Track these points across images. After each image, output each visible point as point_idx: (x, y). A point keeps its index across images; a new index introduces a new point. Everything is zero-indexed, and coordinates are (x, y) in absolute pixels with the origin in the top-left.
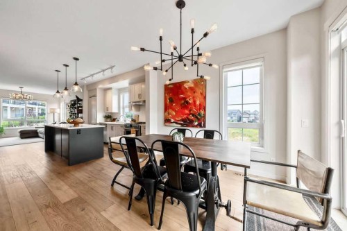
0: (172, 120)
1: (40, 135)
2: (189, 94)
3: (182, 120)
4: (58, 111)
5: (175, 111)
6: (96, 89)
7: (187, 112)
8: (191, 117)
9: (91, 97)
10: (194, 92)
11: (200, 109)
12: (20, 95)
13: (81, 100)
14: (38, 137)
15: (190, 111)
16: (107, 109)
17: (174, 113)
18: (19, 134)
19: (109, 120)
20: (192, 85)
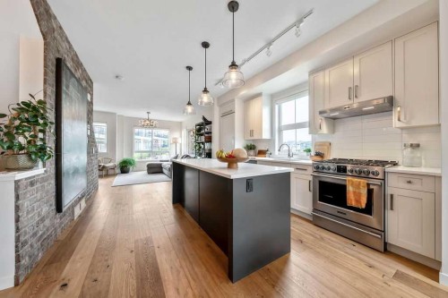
1: (164, 171)
4: (179, 141)
6: (233, 100)
9: (224, 115)
12: (148, 122)
13: (210, 123)
14: (162, 172)
16: (252, 133)
18: (146, 168)
19: (252, 152)
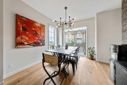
0: (26, 43)
2: (38, 29)
3: (34, 43)
5: (29, 37)
7: (37, 38)
8: (39, 41)
10: (41, 30)
11: (43, 38)
15: (39, 38)
17: (27, 38)
20: (40, 26)
